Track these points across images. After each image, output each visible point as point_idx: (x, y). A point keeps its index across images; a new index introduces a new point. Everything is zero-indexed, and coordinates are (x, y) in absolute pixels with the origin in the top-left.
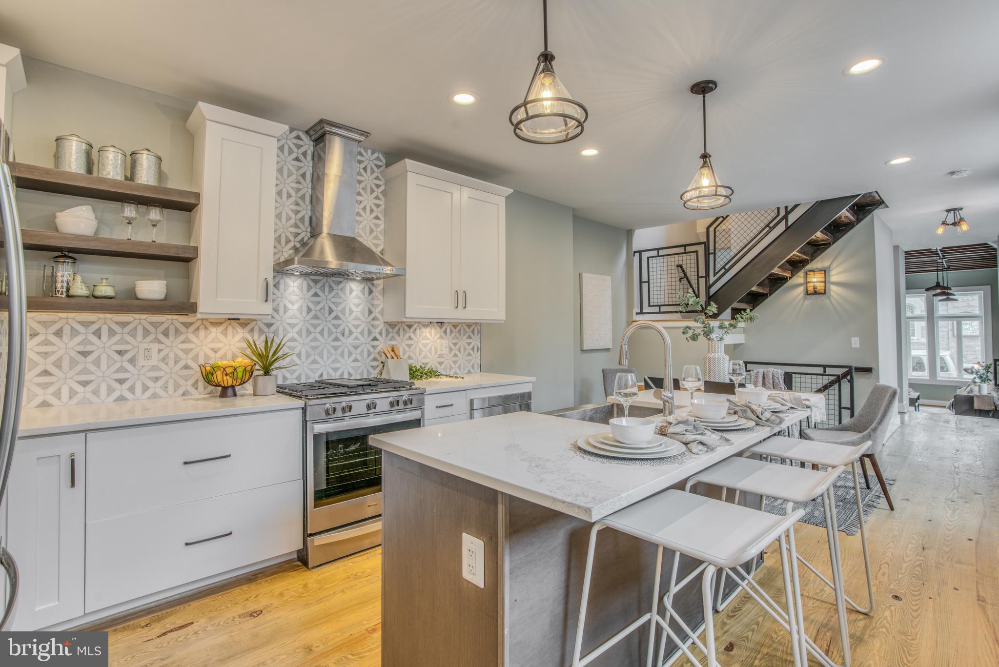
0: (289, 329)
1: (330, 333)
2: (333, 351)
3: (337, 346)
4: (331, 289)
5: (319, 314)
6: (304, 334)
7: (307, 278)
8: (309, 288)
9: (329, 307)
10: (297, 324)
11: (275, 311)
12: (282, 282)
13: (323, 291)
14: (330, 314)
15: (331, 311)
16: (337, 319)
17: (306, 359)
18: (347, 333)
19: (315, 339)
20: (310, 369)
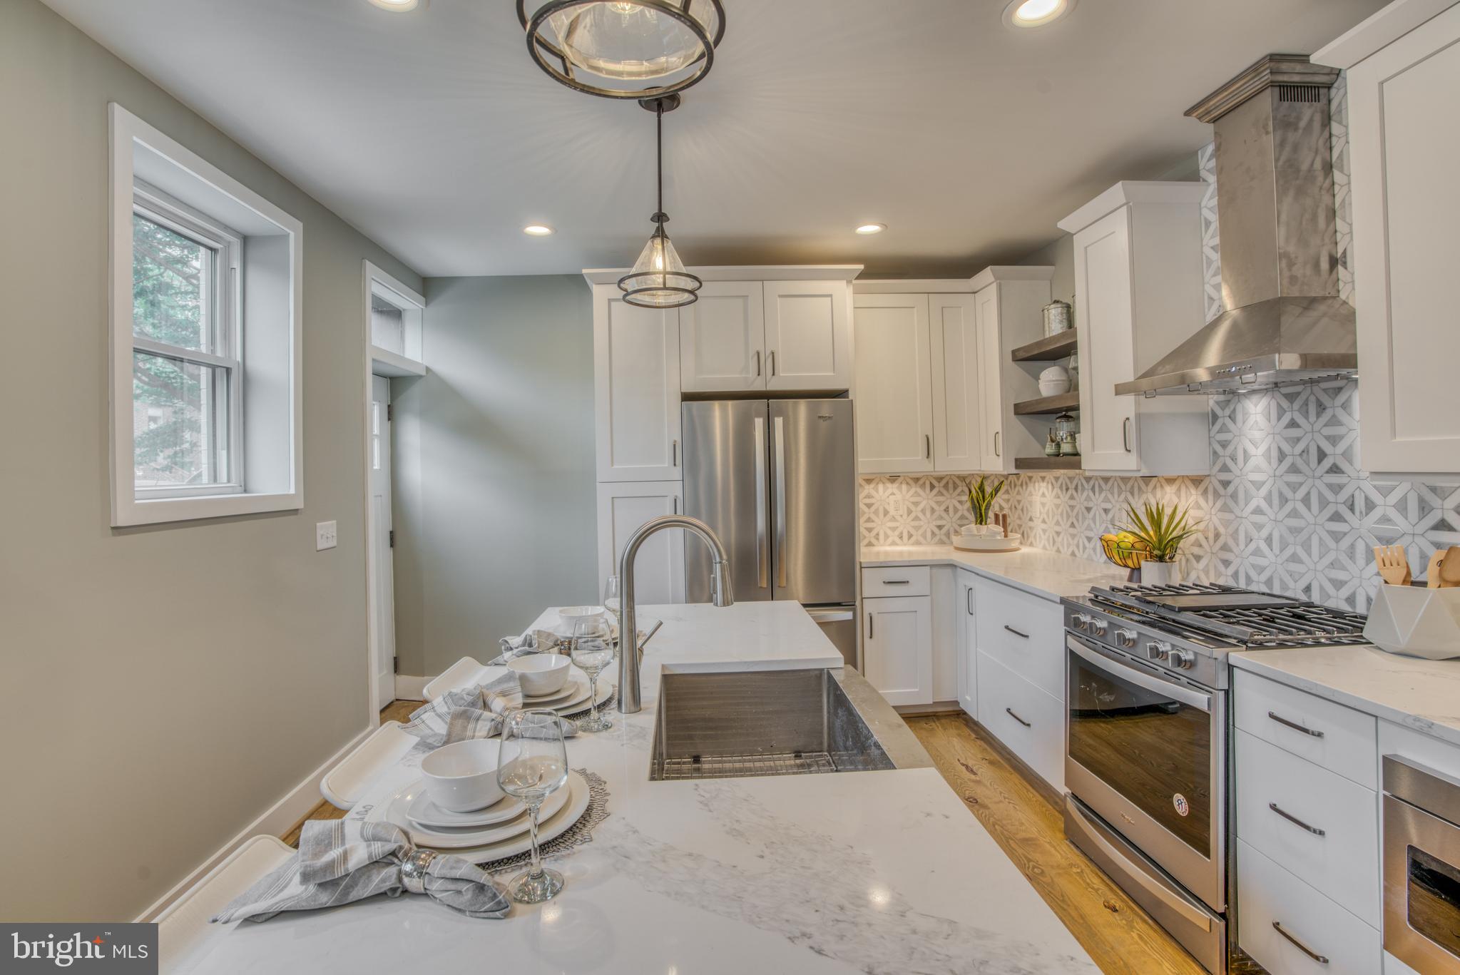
0: (1252, 490)
1: (1324, 503)
2: (1332, 544)
3: (1339, 532)
4: (1321, 408)
5: (1299, 462)
6: (1276, 501)
7: (1277, 395)
8: (1281, 412)
9: (1318, 447)
10: (1264, 483)
11: (1233, 460)
12: (1239, 407)
13: (1306, 415)
14: (1320, 461)
15: (1322, 455)
16: (1335, 472)
17: (1281, 551)
18: (1360, 504)
19: (1294, 514)
20: (1287, 571)
